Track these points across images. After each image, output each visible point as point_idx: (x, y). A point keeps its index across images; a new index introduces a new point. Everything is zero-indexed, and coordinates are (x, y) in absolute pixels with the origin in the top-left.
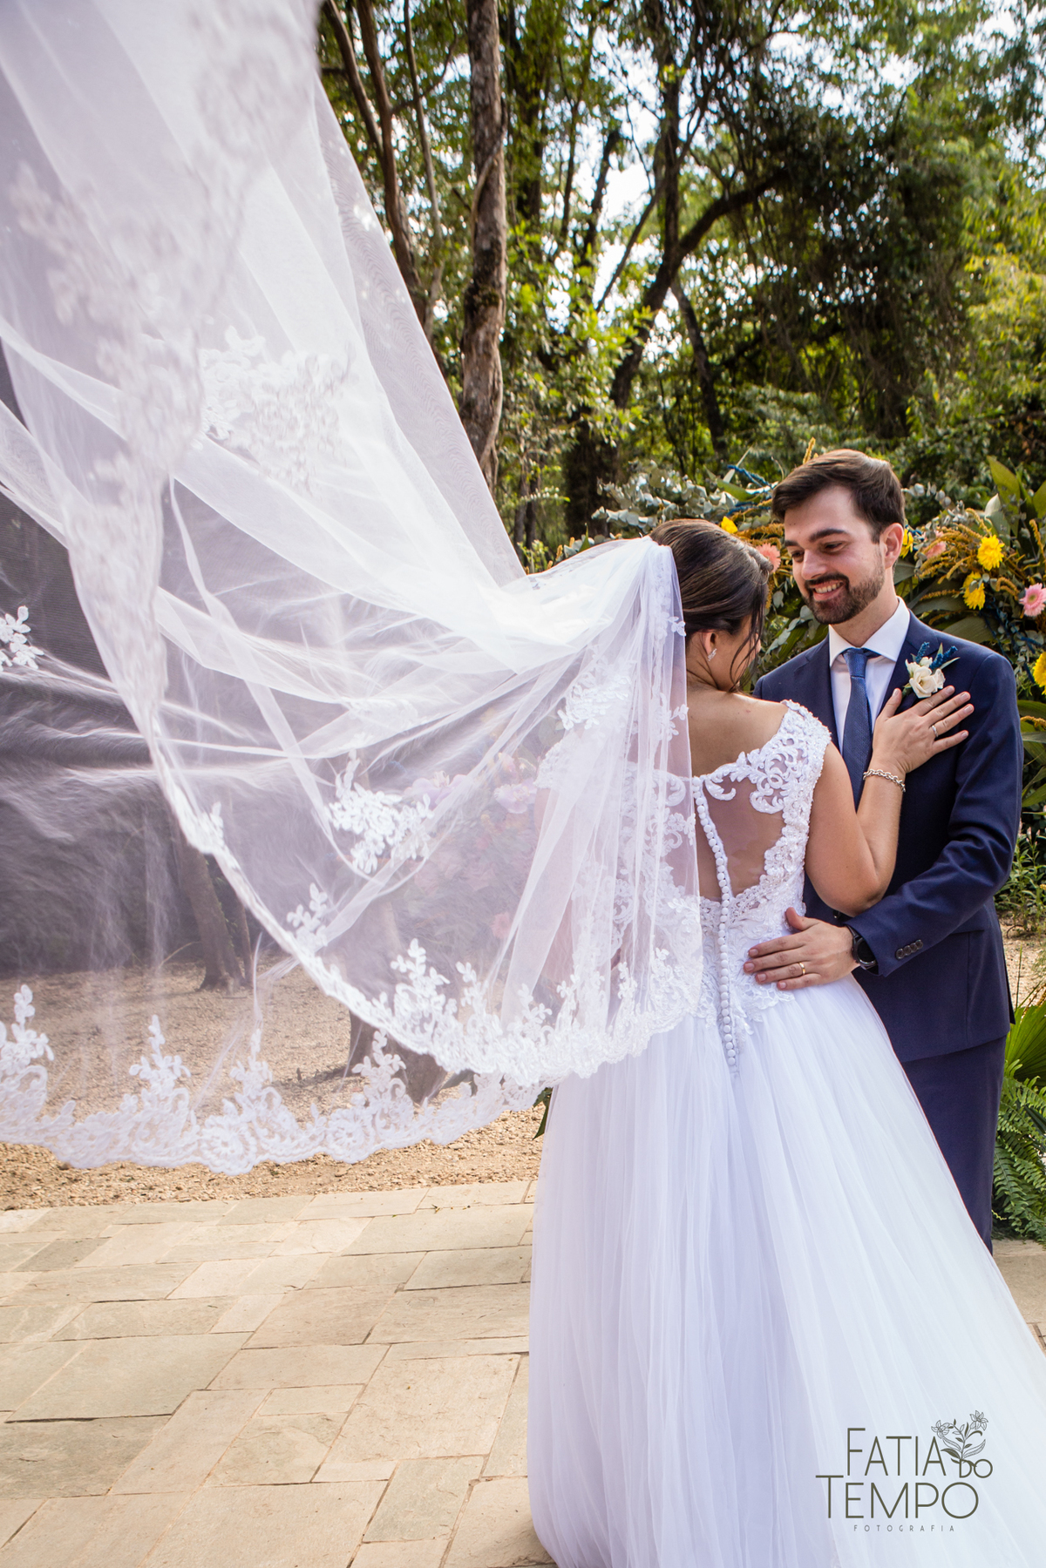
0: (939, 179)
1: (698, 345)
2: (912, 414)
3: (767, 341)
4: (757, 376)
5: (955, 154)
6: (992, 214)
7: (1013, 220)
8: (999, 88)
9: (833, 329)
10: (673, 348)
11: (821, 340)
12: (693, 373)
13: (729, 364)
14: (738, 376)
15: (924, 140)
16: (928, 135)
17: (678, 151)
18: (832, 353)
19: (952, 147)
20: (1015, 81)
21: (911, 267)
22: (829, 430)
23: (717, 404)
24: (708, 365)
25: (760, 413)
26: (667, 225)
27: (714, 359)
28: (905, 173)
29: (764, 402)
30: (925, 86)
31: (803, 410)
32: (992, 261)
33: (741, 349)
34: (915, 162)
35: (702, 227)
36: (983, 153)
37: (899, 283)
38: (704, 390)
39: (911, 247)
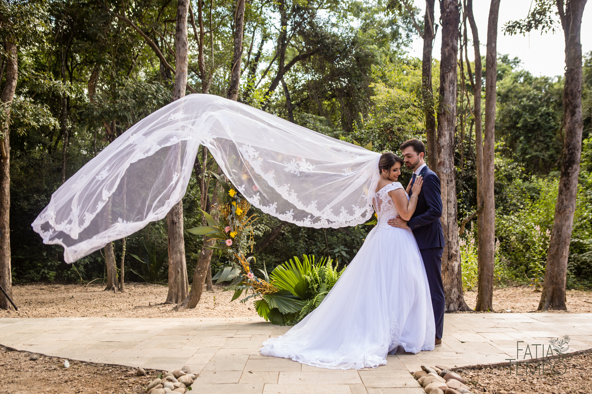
0: (367, 56)
1: (288, 98)
2: (355, 125)
3: (311, 98)
4: (307, 109)
5: (372, 49)
6: (380, 70)
7: (386, 72)
8: (388, 31)
9: (333, 96)
10: (280, 98)
11: (329, 99)
12: (286, 106)
13: (298, 105)
14: (301, 108)
15: (363, 44)
16: (364, 43)
17: (286, 42)
18: (333, 103)
19: (372, 47)
20: (392, 29)
21: (358, 80)
22: (329, 128)
23: (293, 117)
24: (291, 104)
25: (307, 121)
26: (280, 62)
27: (293, 103)
28: (357, 53)
29: (308, 118)
30: (364, 29)
31: (321, 121)
32: (377, 85)
33: (302, 101)
34: (360, 51)
35: (291, 64)
36: (381, 50)
37: (354, 85)
38: (289, 112)
39: (358, 75)
